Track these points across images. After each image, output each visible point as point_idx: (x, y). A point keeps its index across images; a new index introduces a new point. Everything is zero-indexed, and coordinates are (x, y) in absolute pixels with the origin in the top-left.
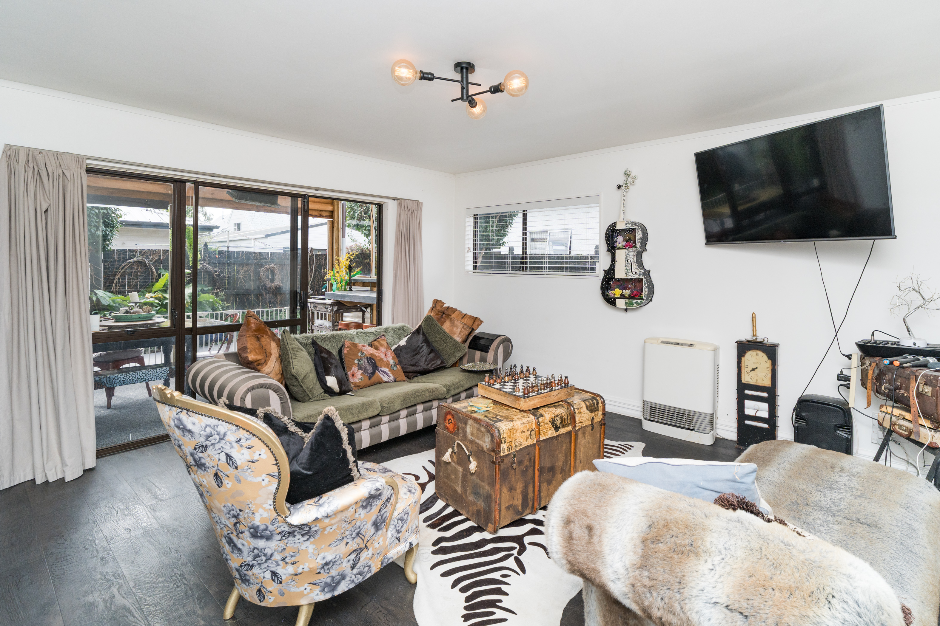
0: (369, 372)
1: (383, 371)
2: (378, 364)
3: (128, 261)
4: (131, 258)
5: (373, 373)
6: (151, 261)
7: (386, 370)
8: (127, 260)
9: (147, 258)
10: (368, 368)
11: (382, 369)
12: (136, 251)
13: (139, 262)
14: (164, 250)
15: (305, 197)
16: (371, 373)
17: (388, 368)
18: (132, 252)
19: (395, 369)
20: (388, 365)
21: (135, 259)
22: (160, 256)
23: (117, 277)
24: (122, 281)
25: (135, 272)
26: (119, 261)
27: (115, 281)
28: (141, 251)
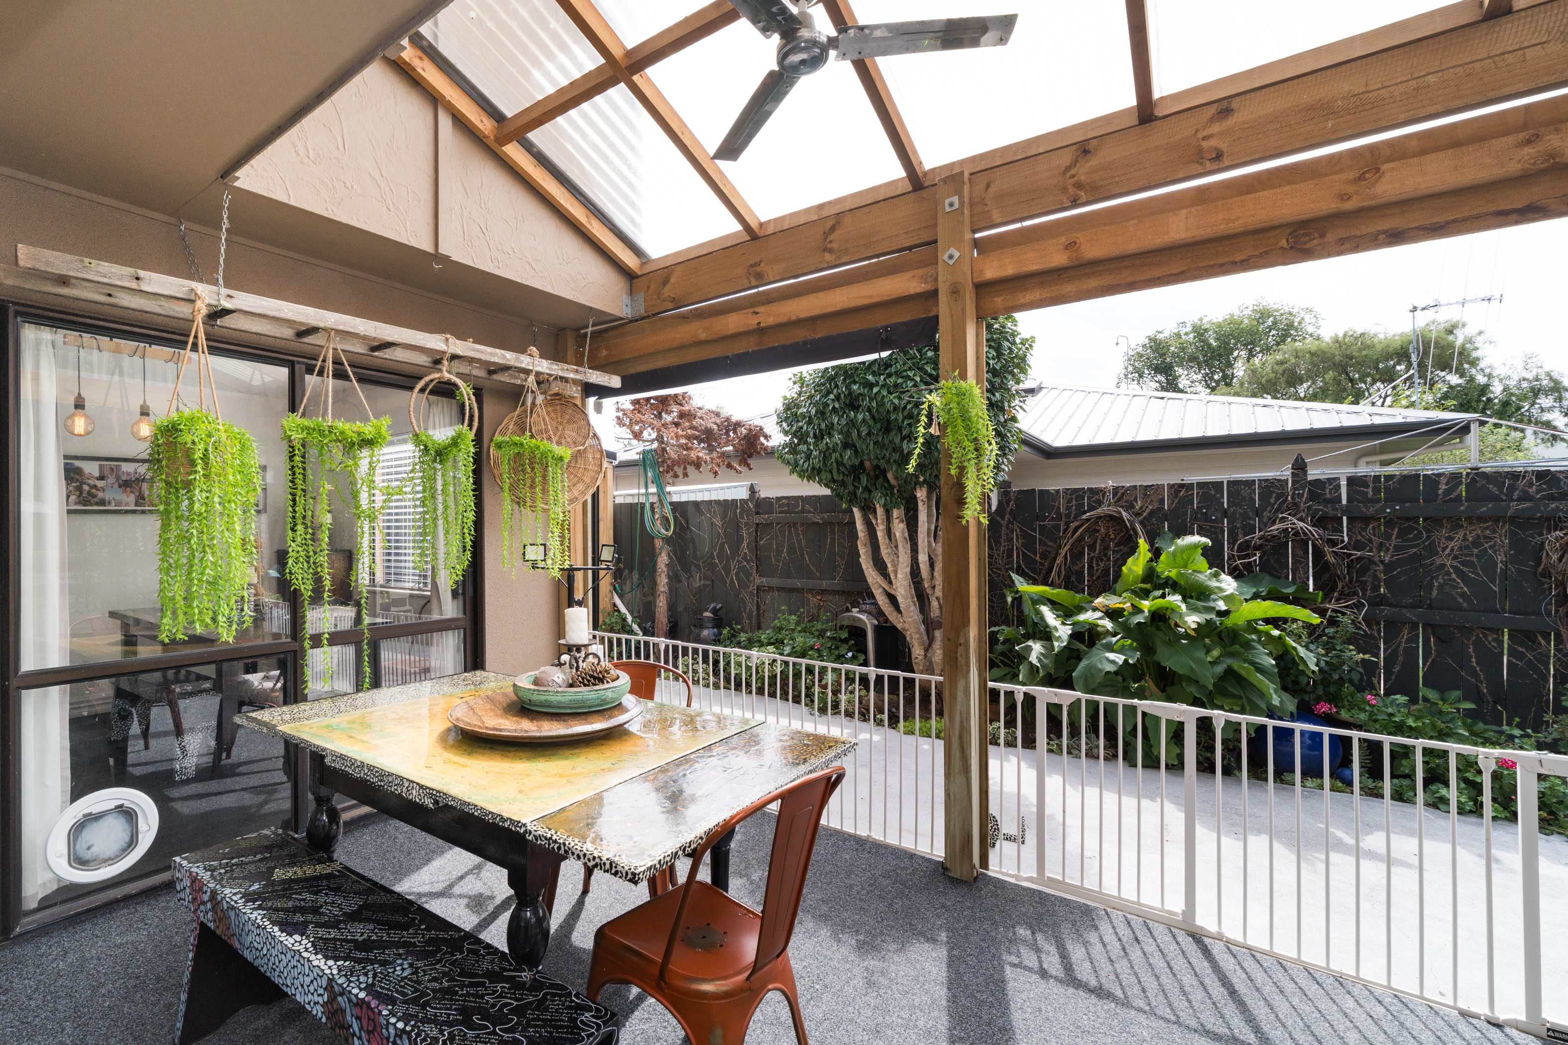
3: (1084, 517)
4: (1094, 509)
6: (1138, 514)
8: (1085, 513)
9: (1129, 507)
12: (1103, 492)
13: (1111, 518)
14: (1171, 486)
18: (1096, 495)
21: (1099, 510)
22: (1162, 501)
23: (1063, 552)
24: (1073, 563)
25: (1103, 540)
26: (1068, 516)
27: (1058, 561)
28: (1116, 490)
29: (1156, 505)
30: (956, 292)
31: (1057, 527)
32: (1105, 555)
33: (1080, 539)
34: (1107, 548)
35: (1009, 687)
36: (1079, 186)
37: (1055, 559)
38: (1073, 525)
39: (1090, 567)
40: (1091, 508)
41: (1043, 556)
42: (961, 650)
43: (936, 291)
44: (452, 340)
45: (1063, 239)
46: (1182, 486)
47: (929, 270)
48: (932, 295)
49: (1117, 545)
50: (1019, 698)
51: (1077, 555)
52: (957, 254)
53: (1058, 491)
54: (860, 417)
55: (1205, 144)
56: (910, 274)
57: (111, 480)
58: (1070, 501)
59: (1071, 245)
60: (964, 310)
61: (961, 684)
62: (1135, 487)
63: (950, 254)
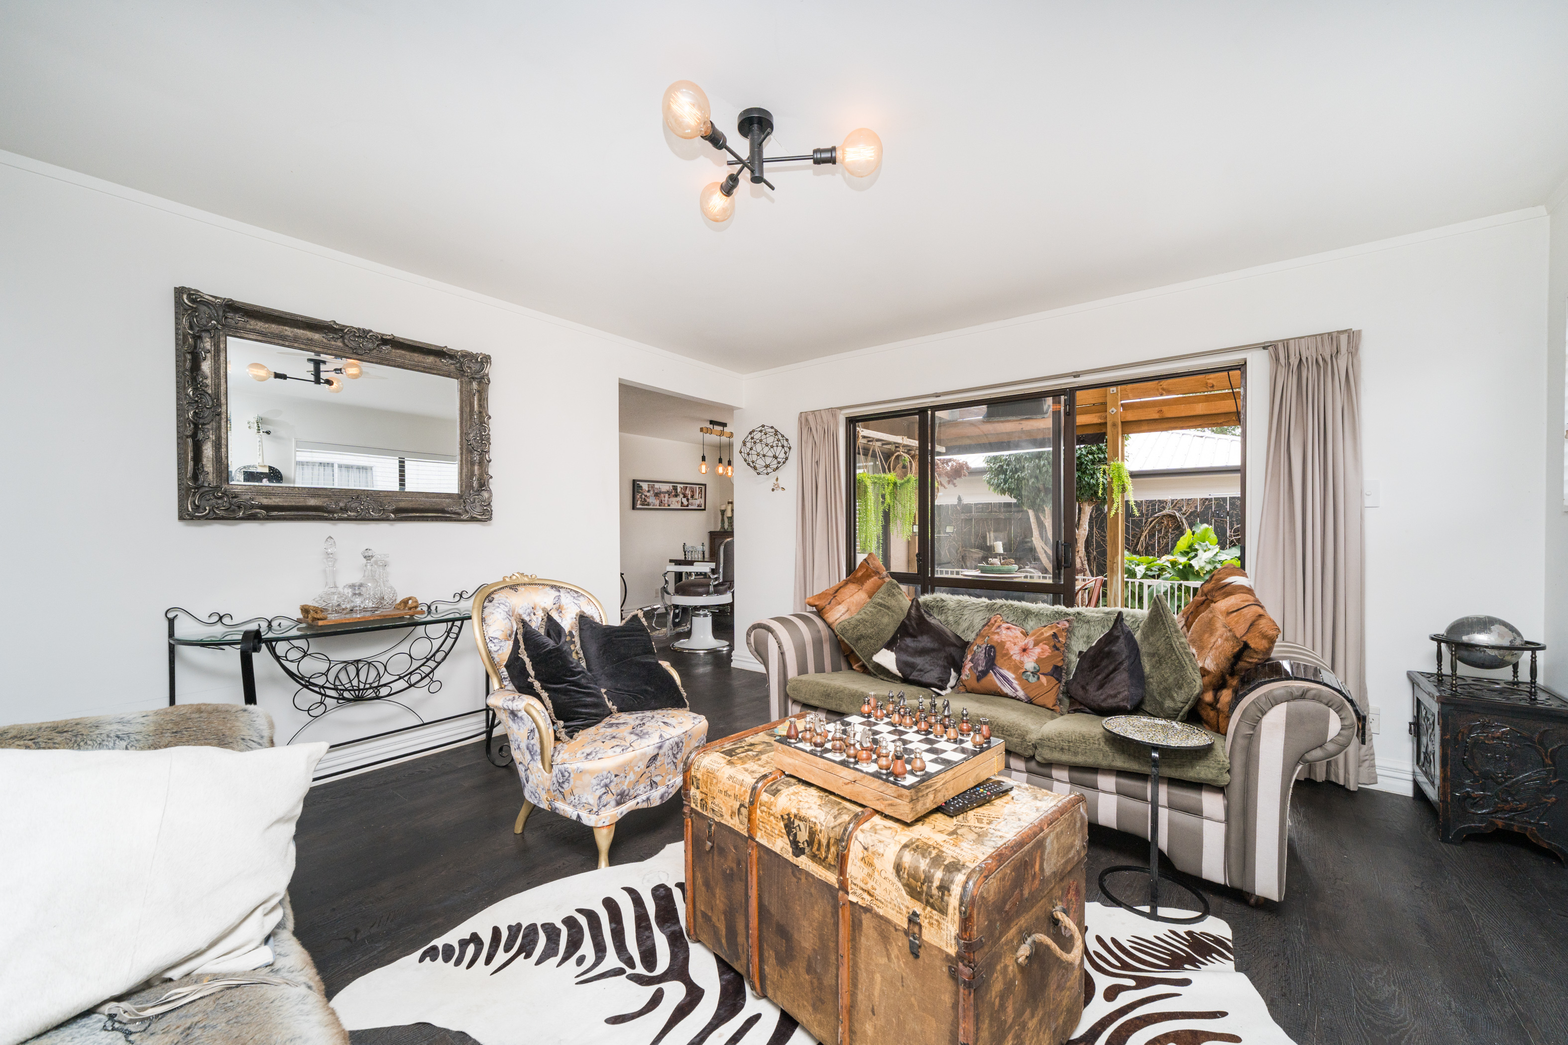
0: (980, 669)
1: (1002, 676)
2: (999, 661)
3: (1156, 515)
4: (1161, 511)
5: (984, 673)
6: (1184, 514)
7: (1010, 675)
8: (1156, 513)
9: (1180, 510)
10: (980, 662)
11: (1001, 671)
12: (1165, 502)
13: (1170, 516)
14: (1201, 499)
15: (1070, 393)
16: (981, 672)
17: (1014, 673)
18: (1162, 504)
19: (1032, 680)
20: (1017, 668)
21: (1164, 512)
22: (1196, 507)
23: (1144, 534)
24: (1150, 540)
25: (1165, 528)
26: (1147, 515)
27: (1142, 539)
28: (1173, 501)
29: (1193, 509)
30: (1114, 425)
31: (1141, 521)
32: (1167, 535)
33: (1154, 527)
34: (1168, 532)
35: (1133, 580)
36: (1163, 389)
37: (1140, 538)
38: (1150, 520)
39: (1159, 542)
40: (1160, 511)
41: (1133, 536)
42: (1115, 565)
43: (1106, 423)
44: (905, 438)
45: (1157, 409)
46: (1207, 499)
47: (1103, 414)
48: (1104, 424)
49: (1173, 530)
50: (1137, 584)
51: (1151, 535)
52: (1115, 411)
53: (1142, 502)
54: (1042, 463)
55: (1208, 381)
56: (1094, 415)
57: (652, 492)
58: (1148, 507)
59: (1160, 411)
60: (1118, 433)
61: (1115, 578)
62: (1182, 500)
63: (1112, 410)
